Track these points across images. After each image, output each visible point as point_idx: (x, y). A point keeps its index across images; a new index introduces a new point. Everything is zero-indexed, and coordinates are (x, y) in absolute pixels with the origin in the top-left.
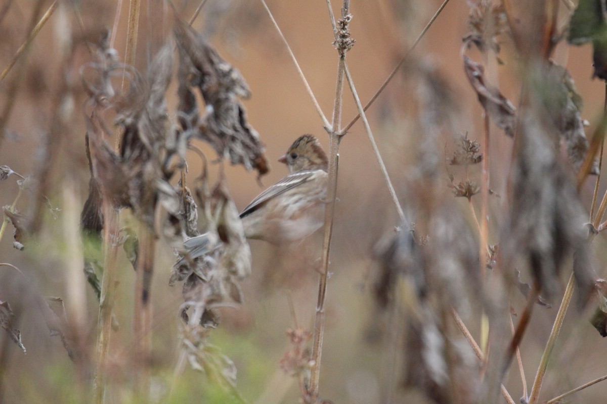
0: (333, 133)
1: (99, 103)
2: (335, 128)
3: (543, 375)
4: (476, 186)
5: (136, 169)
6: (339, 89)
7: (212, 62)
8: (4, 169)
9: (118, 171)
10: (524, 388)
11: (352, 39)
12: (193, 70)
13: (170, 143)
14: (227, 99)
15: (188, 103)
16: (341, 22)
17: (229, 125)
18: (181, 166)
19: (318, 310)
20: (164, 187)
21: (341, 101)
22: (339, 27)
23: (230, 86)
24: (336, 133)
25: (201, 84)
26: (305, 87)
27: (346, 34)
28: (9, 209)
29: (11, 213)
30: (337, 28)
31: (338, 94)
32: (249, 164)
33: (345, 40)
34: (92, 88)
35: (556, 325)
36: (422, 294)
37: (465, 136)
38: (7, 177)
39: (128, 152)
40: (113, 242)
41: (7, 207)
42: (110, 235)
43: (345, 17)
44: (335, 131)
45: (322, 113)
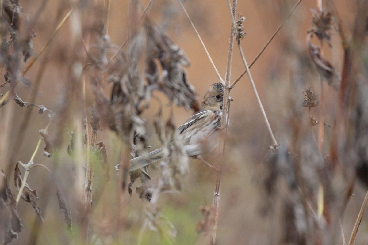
0: (226, 86)
1: (98, 68)
2: (227, 84)
3: (355, 235)
4: (316, 120)
5: (120, 108)
6: (229, 60)
7: (166, 44)
8: (41, 107)
9: (110, 109)
10: (344, 243)
11: (245, 32)
12: (156, 48)
13: (140, 93)
14: (175, 67)
15: (152, 69)
16: (239, 22)
17: (176, 83)
18: (147, 107)
19: (216, 193)
20: (137, 119)
21: (230, 67)
22: (237, 24)
23: (178, 59)
24: (227, 86)
25: (160, 57)
26: (209, 59)
27: (241, 29)
28: (44, 132)
29: (44, 134)
30: (235, 26)
31: (229, 63)
32: (188, 106)
33: (241, 32)
34: (94, 58)
35: (364, 205)
36: (293, 186)
37: (309, 89)
38: (42, 113)
39: (115, 98)
40: (93, 151)
41: (42, 130)
42: (91, 147)
43: (241, 19)
44: (227, 85)
45: (219, 74)
